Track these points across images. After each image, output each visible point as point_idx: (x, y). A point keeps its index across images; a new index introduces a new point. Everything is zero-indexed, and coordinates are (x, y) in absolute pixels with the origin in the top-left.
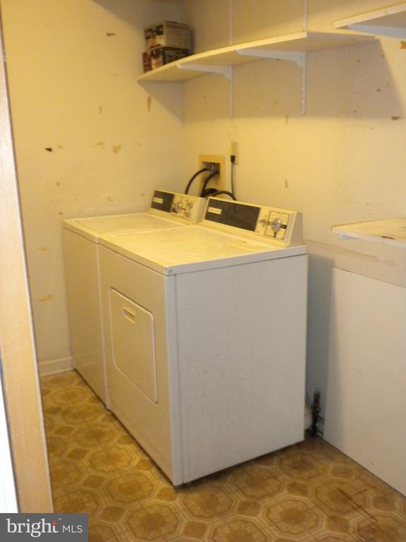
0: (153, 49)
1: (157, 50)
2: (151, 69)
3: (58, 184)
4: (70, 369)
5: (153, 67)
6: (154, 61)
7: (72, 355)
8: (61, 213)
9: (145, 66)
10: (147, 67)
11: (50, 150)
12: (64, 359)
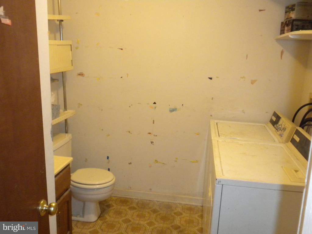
0: (287, 20)
1: (289, 21)
2: (284, 33)
3: (212, 99)
4: (201, 205)
5: (285, 31)
6: (286, 28)
7: (203, 197)
8: (211, 116)
9: (281, 31)
10: (282, 32)
11: (211, 79)
12: (198, 198)
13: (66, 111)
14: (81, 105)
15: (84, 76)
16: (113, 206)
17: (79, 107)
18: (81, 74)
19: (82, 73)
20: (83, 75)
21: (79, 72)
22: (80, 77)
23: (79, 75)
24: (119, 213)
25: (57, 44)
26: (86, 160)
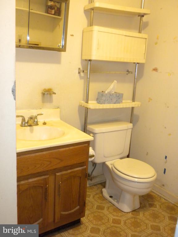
13: (134, 102)
14: (151, 99)
15: (157, 72)
16: (156, 207)
17: (149, 101)
18: (155, 70)
19: (156, 68)
20: (157, 70)
21: (154, 67)
22: (154, 72)
23: (154, 70)
24: (155, 216)
25: (124, 35)
26: (147, 154)
